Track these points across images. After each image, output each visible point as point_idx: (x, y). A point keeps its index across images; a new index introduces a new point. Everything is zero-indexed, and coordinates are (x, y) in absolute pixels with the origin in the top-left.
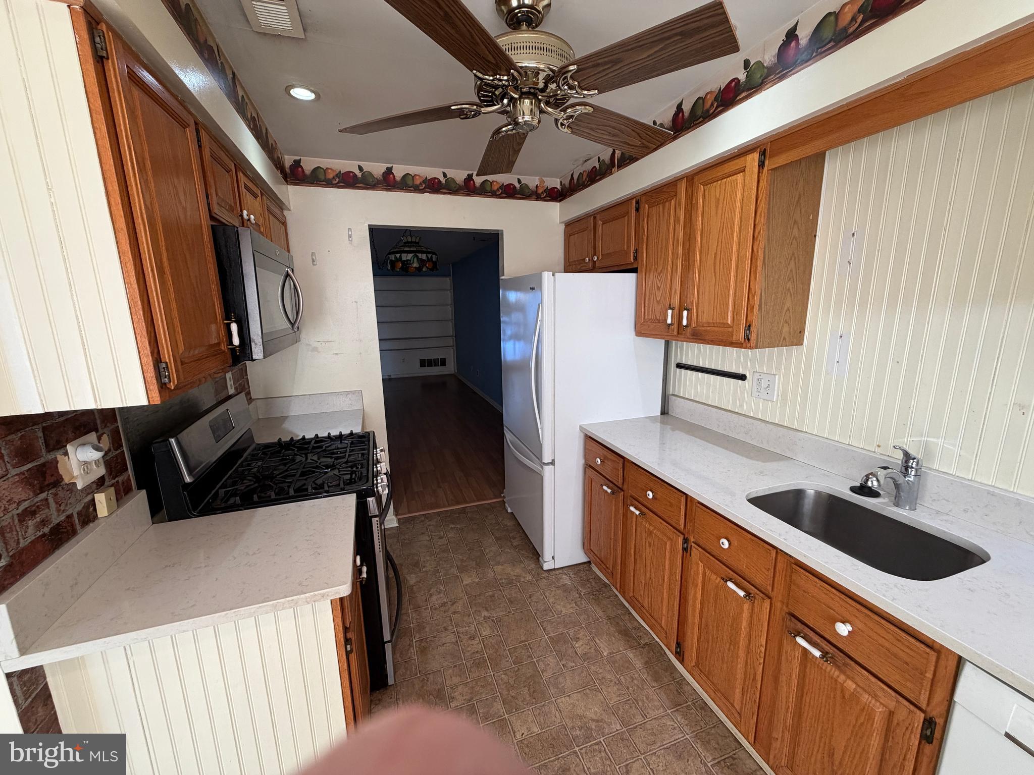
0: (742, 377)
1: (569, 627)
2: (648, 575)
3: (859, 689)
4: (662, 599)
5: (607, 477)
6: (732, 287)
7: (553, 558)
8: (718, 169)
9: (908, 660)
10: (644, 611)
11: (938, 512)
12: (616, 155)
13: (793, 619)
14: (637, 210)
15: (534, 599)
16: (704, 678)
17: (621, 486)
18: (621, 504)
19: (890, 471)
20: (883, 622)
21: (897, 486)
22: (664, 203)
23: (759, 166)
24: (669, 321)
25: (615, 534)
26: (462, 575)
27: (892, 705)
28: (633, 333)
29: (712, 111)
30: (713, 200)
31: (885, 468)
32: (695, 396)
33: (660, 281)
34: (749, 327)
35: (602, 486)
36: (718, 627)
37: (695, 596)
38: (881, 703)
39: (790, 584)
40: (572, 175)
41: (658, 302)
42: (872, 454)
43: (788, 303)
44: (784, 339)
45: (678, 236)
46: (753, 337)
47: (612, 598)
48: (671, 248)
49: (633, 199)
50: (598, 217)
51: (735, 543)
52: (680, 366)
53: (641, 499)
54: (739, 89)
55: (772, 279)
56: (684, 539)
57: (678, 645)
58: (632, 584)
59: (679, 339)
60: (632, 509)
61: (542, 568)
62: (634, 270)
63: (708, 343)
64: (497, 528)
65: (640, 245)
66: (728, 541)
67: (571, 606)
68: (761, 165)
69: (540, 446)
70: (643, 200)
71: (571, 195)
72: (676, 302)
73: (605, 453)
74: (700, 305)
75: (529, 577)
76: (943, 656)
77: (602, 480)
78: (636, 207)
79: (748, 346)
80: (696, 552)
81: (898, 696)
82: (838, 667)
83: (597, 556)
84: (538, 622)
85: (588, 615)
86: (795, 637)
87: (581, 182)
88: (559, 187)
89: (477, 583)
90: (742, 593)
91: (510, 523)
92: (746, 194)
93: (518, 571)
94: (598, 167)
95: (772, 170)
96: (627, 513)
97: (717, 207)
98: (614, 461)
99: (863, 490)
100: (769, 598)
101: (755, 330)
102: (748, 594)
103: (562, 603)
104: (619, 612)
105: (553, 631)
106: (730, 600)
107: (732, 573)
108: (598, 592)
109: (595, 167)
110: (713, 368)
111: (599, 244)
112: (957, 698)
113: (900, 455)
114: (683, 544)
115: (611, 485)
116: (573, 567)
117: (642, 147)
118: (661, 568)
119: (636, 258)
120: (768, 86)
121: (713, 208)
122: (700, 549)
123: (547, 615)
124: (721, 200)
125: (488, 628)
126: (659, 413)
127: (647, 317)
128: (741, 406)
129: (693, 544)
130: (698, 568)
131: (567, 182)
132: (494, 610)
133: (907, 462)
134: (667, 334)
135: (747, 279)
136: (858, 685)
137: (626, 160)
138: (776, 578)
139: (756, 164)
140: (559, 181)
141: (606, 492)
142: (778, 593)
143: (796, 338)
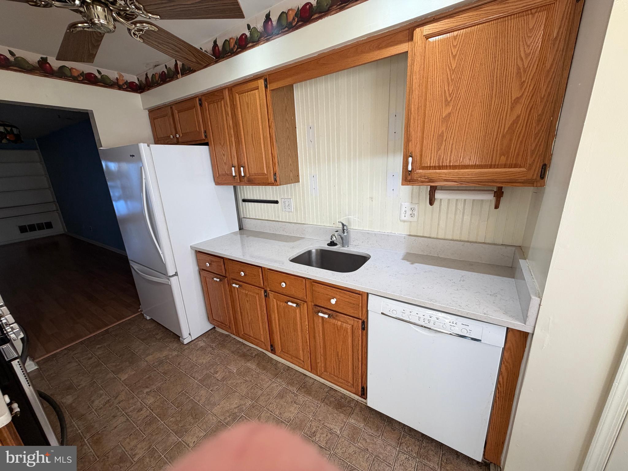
0: (276, 202)
1: (209, 368)
2: (250, 318)
3: (342, 323)
4: (259, 327)
5: (215, 272)
6: (263, 153)
7: (190, 334)
8: (244, 85)
9: (354, 302)
10: (252, 338)
11: (355, 245)
12: (179, 66)
13: (316, 307)
14: (201, 105)
15: (182, 364)
16: (286, 355)
17: (225, 275)
18: (227, 285)
19: (338, 232)
20: (345, 292)
21: (342, 238)
22: (217, 102)
23: (265, 87)
24: (234, 174)
25: (227, 304)
26: (119, 376)
27: (352, 322)
28: (213, 184)
29: (235, 50)
30: (245, 103)
31: (337, 231)
32: (256, 216)
33: (224, 150)
34: (275, 174)
35: (213, 278)
36: (287, 326)
37: (275, 318)
38: (349, 324)
39: (313, 291)
40: (147, 74)
41: (225, 163)
42: (333, 228)
43: (290, 162)
44: (292, 180)
45: (230, 124)
46: (278, 179)
47: (232, 341)
48: (226, 131)
49: (196, 97)
50: (173, 107)
51: (288, 283)
52: (244, 201)
53: (238, 278)
54: (247, 41)
55: (281, 149)
56: (264, 291)
57: (272, 346)
58: (242, 327)
59: (242, 184)
60: (234, 285)
61: (183, 344)
62: (206, 144)
63: (257, 185)
64: (141, 333)
65: (207, 128)
66: (285, 283)
67: (209, 356)
68: (266, 87)
69: (164, 266)
70: (203, 98)
71: (148, 90)
72: (236, 163)
73: (211, 259)
74: (249, 164)
75: (175, 353)
76: (363, 296)
77: (212, 275)
78: (199, 103)
79: (277, 184)
80: (271, 295)
81: (354, 318)
82: (334, 318)
83: (218, 321)
84: (189, 376)
85: (220, 357)
86: (318, 314)
87: (155, 81)
88: (137, 82)
89: (134, 374)
90: (295, 305)
91: (151, 326)
92: (261, 101)
93: (165, 353)
94: (166, 72)
95: (271, 90)
96: (231, 289)
97: (248, 107)
98: (217, 262)
99: (332, 244)
100: (306, 302)
101: (278, 176)
102: (297, 304)
103: (202, 358)
104: (238, 346)
105: (200, 376)
106: (290, 311)
107: (289, 298)
108: (223, 341)
109: (163, 71)
110: (262, 199)
111: (178, 126)
112: (368, 309)
113: (341, 226)
114: (265, 293)
115: (219, 276)
116: (204, 335)
117: (197, 63)
118: (256, 312)
119: (206, 136)
120: (262, 43)
121: (246, 109)
122: (273, 293)
123: (194, 369)
124: (249, 103)
125: (152, 398)
126: (238, 230)
127: (220, 173)
128: (279, 217)
129: (269, 292)
130: (274, 302)
131: (143, 79)
132: (152, 384)
133: (343, 227)
134: (234, 182)
135: (270, 148)
136: (342, 322)
137: (187, 71)
138: (307, 292)
139: (263, 86)
140: (136, 77)
141: (217, 281)
142: (309, 299)
143: (296, 179)
